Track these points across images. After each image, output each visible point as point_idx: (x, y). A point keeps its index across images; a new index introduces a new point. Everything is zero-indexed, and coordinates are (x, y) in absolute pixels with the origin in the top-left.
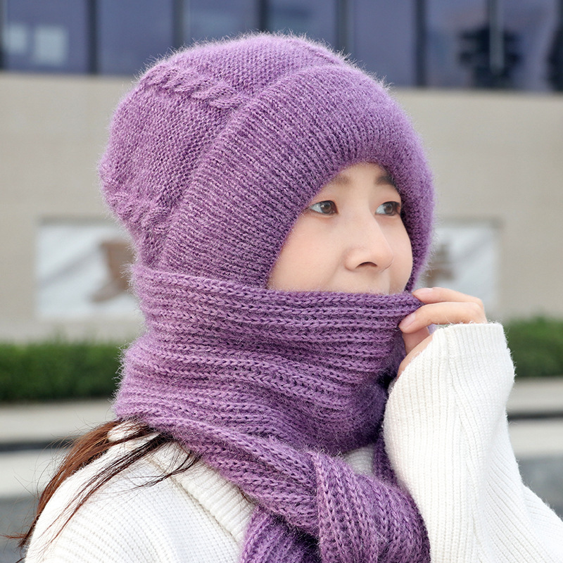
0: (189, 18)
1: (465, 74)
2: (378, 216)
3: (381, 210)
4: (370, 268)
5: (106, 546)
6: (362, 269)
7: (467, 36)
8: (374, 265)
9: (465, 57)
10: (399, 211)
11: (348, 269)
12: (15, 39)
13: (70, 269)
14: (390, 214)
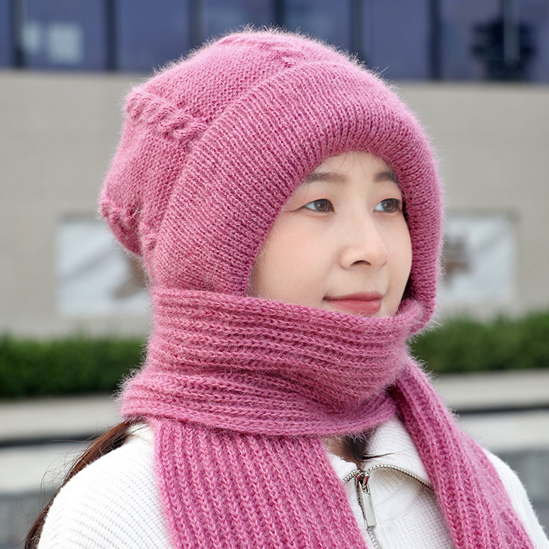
0: (207, 15)
1: (477, 67)
2: (377, 214)
3: (379, 207)
4: (364, 266)
5: (115, 538)
6: (357, 267)
7: (479, 29)
8: (368, 264)
9: (478, 51)
10: (401, 208)
11: (343, 268)
12: (31, 37)
13: (91, 266)
14: (390, 211)
